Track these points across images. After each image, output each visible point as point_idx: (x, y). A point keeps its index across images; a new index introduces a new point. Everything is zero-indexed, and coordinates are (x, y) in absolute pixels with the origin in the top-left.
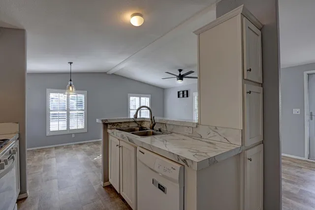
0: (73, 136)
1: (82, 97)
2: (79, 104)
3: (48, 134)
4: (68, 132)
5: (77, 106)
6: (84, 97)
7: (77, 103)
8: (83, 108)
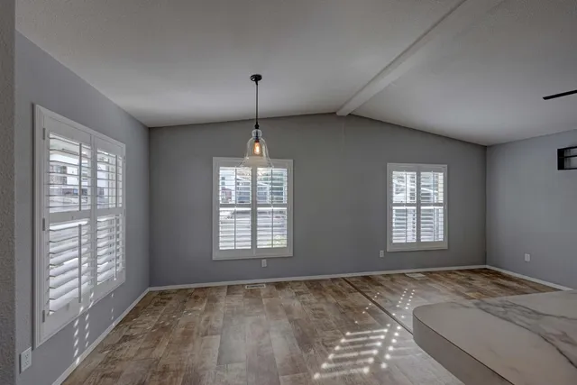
0: (264, 263)
1: (282, 173)
2: (276, 191)
3: (215, 256)
4: (255, 255)
5: (272, 193)
6: (285, 173)
7: (272, 189)
8: (285, 202)
